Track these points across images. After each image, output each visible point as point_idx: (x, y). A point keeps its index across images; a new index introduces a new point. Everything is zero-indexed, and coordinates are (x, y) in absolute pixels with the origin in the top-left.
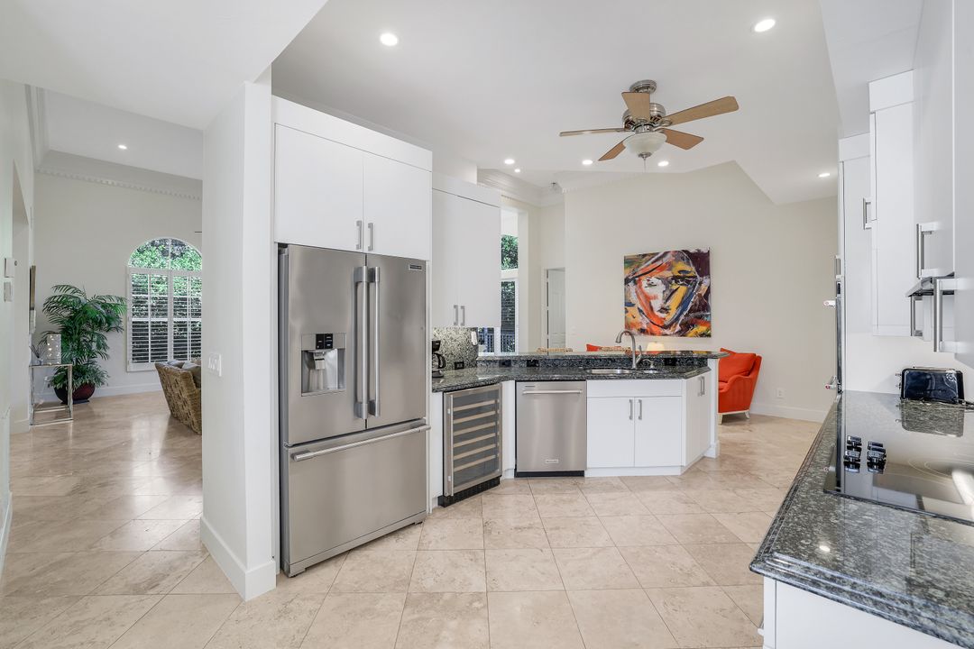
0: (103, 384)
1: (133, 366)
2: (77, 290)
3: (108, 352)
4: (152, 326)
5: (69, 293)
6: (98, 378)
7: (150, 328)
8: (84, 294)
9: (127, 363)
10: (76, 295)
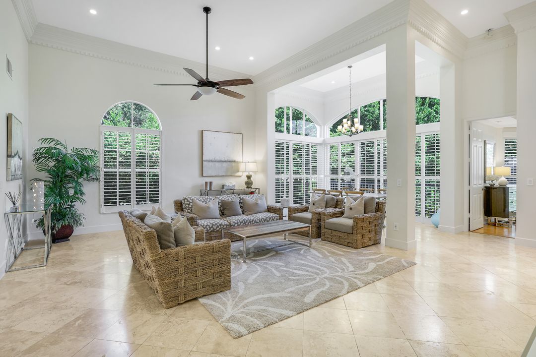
0: (80, 224)
1: (105, 209)
2: (58, 143)
3: (84, 197)
4: (120, 175)
5: (52, 145)
6: (76, 219)
7: (118, 177)
8: (65, 147)
9: (100, 206)
10: (58, 147)
